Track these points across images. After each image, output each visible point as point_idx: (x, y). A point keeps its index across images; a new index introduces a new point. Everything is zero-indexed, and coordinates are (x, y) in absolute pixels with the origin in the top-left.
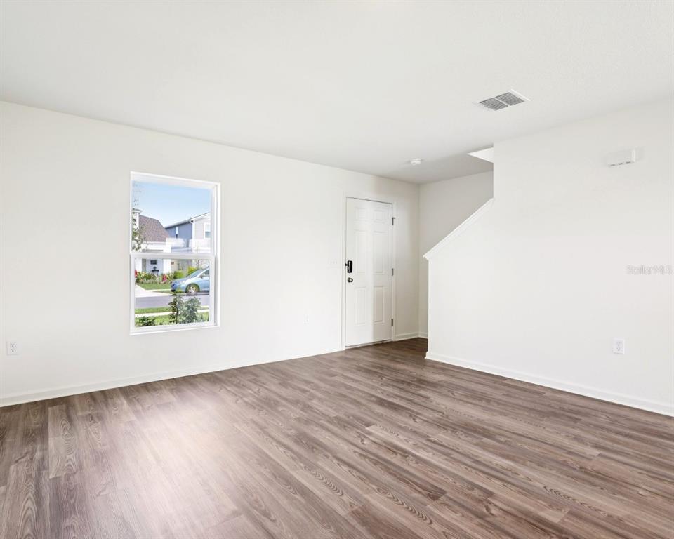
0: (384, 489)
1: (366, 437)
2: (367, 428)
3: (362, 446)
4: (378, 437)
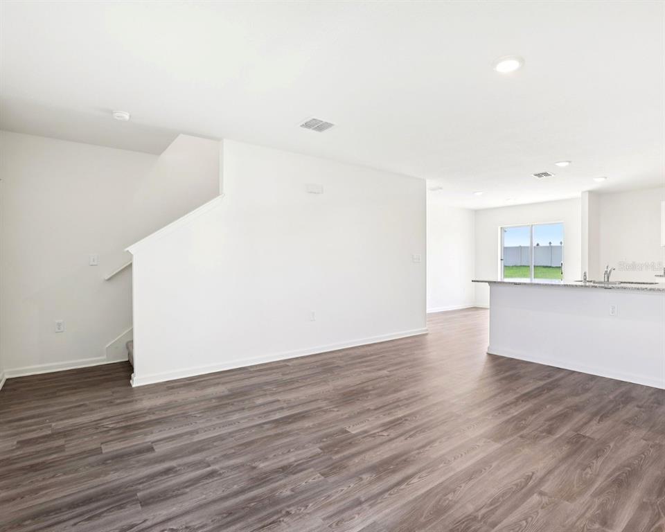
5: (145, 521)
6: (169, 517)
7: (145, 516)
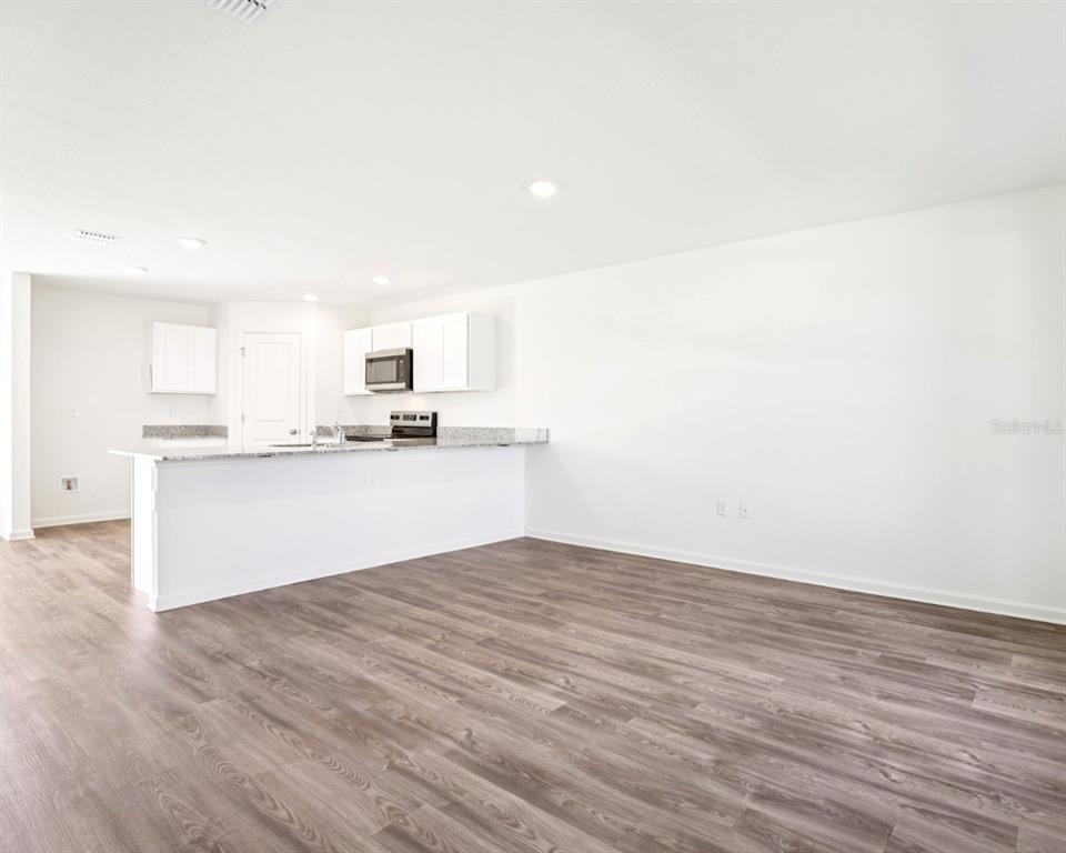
0: (539, 641)
1: (563, 687)
2: (564, 703)
3: (568, 675)
4: (544, 690)
5: (903, 806)
6: (875, 790)
7: (900, 812)
